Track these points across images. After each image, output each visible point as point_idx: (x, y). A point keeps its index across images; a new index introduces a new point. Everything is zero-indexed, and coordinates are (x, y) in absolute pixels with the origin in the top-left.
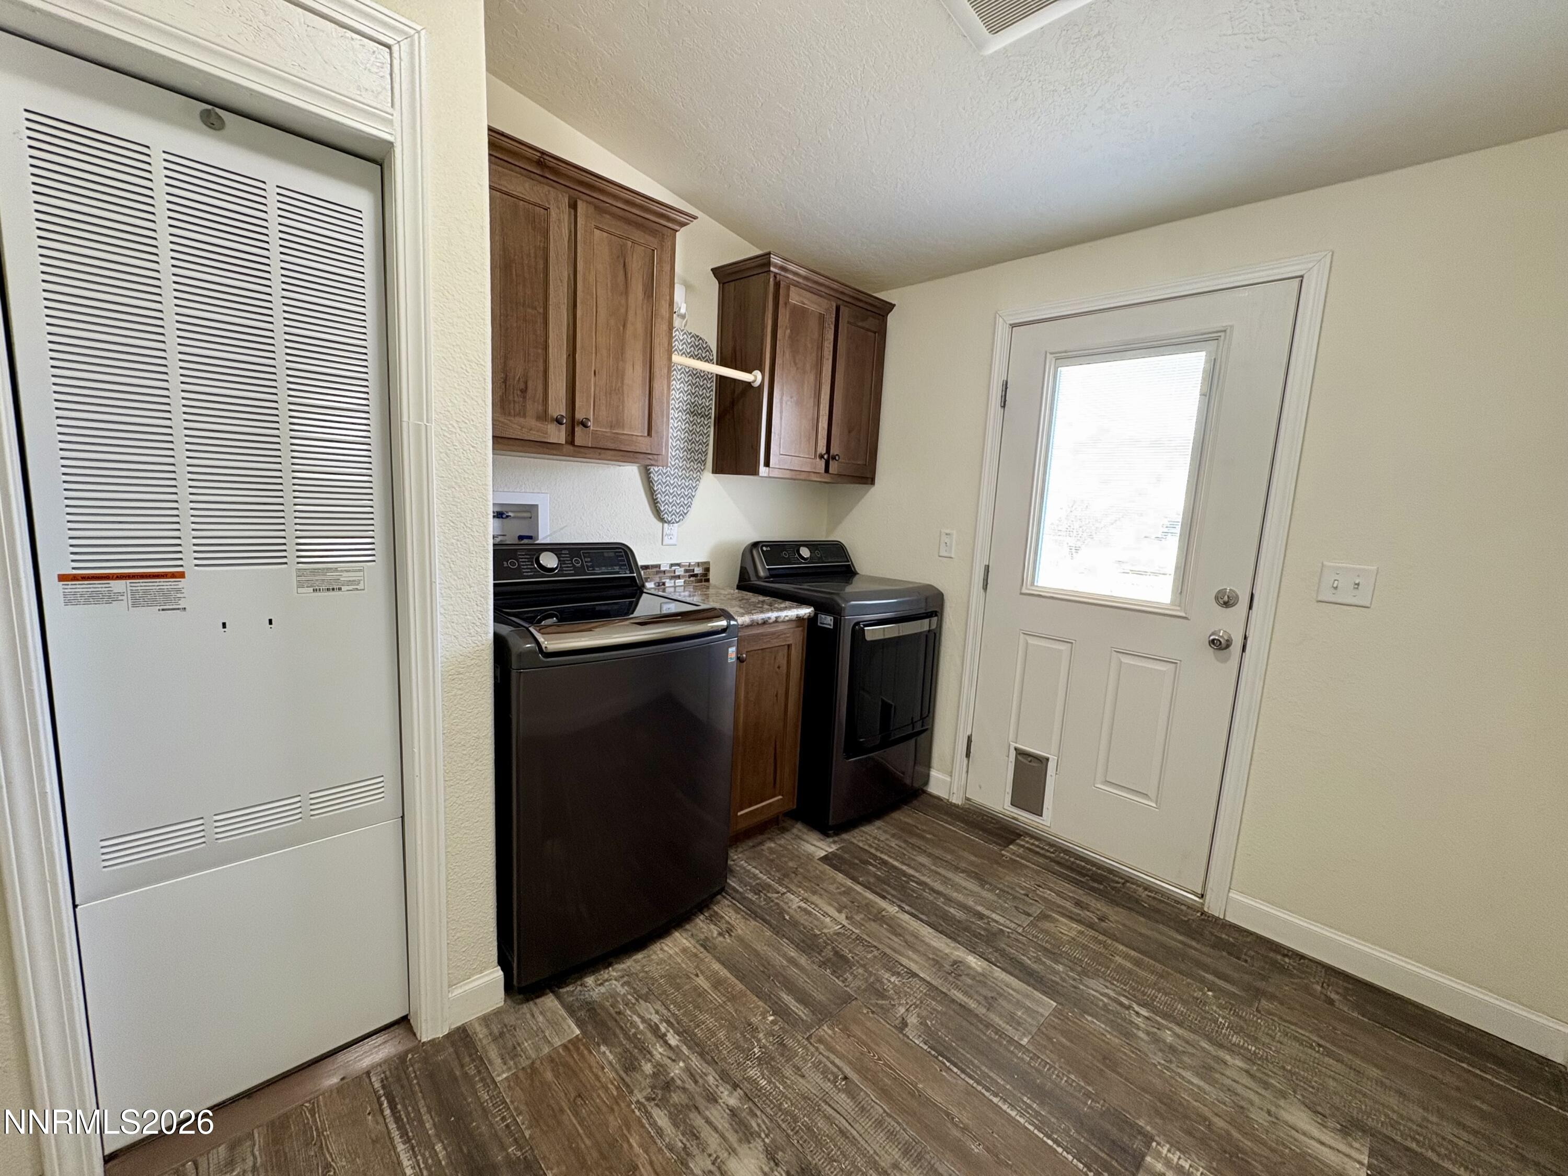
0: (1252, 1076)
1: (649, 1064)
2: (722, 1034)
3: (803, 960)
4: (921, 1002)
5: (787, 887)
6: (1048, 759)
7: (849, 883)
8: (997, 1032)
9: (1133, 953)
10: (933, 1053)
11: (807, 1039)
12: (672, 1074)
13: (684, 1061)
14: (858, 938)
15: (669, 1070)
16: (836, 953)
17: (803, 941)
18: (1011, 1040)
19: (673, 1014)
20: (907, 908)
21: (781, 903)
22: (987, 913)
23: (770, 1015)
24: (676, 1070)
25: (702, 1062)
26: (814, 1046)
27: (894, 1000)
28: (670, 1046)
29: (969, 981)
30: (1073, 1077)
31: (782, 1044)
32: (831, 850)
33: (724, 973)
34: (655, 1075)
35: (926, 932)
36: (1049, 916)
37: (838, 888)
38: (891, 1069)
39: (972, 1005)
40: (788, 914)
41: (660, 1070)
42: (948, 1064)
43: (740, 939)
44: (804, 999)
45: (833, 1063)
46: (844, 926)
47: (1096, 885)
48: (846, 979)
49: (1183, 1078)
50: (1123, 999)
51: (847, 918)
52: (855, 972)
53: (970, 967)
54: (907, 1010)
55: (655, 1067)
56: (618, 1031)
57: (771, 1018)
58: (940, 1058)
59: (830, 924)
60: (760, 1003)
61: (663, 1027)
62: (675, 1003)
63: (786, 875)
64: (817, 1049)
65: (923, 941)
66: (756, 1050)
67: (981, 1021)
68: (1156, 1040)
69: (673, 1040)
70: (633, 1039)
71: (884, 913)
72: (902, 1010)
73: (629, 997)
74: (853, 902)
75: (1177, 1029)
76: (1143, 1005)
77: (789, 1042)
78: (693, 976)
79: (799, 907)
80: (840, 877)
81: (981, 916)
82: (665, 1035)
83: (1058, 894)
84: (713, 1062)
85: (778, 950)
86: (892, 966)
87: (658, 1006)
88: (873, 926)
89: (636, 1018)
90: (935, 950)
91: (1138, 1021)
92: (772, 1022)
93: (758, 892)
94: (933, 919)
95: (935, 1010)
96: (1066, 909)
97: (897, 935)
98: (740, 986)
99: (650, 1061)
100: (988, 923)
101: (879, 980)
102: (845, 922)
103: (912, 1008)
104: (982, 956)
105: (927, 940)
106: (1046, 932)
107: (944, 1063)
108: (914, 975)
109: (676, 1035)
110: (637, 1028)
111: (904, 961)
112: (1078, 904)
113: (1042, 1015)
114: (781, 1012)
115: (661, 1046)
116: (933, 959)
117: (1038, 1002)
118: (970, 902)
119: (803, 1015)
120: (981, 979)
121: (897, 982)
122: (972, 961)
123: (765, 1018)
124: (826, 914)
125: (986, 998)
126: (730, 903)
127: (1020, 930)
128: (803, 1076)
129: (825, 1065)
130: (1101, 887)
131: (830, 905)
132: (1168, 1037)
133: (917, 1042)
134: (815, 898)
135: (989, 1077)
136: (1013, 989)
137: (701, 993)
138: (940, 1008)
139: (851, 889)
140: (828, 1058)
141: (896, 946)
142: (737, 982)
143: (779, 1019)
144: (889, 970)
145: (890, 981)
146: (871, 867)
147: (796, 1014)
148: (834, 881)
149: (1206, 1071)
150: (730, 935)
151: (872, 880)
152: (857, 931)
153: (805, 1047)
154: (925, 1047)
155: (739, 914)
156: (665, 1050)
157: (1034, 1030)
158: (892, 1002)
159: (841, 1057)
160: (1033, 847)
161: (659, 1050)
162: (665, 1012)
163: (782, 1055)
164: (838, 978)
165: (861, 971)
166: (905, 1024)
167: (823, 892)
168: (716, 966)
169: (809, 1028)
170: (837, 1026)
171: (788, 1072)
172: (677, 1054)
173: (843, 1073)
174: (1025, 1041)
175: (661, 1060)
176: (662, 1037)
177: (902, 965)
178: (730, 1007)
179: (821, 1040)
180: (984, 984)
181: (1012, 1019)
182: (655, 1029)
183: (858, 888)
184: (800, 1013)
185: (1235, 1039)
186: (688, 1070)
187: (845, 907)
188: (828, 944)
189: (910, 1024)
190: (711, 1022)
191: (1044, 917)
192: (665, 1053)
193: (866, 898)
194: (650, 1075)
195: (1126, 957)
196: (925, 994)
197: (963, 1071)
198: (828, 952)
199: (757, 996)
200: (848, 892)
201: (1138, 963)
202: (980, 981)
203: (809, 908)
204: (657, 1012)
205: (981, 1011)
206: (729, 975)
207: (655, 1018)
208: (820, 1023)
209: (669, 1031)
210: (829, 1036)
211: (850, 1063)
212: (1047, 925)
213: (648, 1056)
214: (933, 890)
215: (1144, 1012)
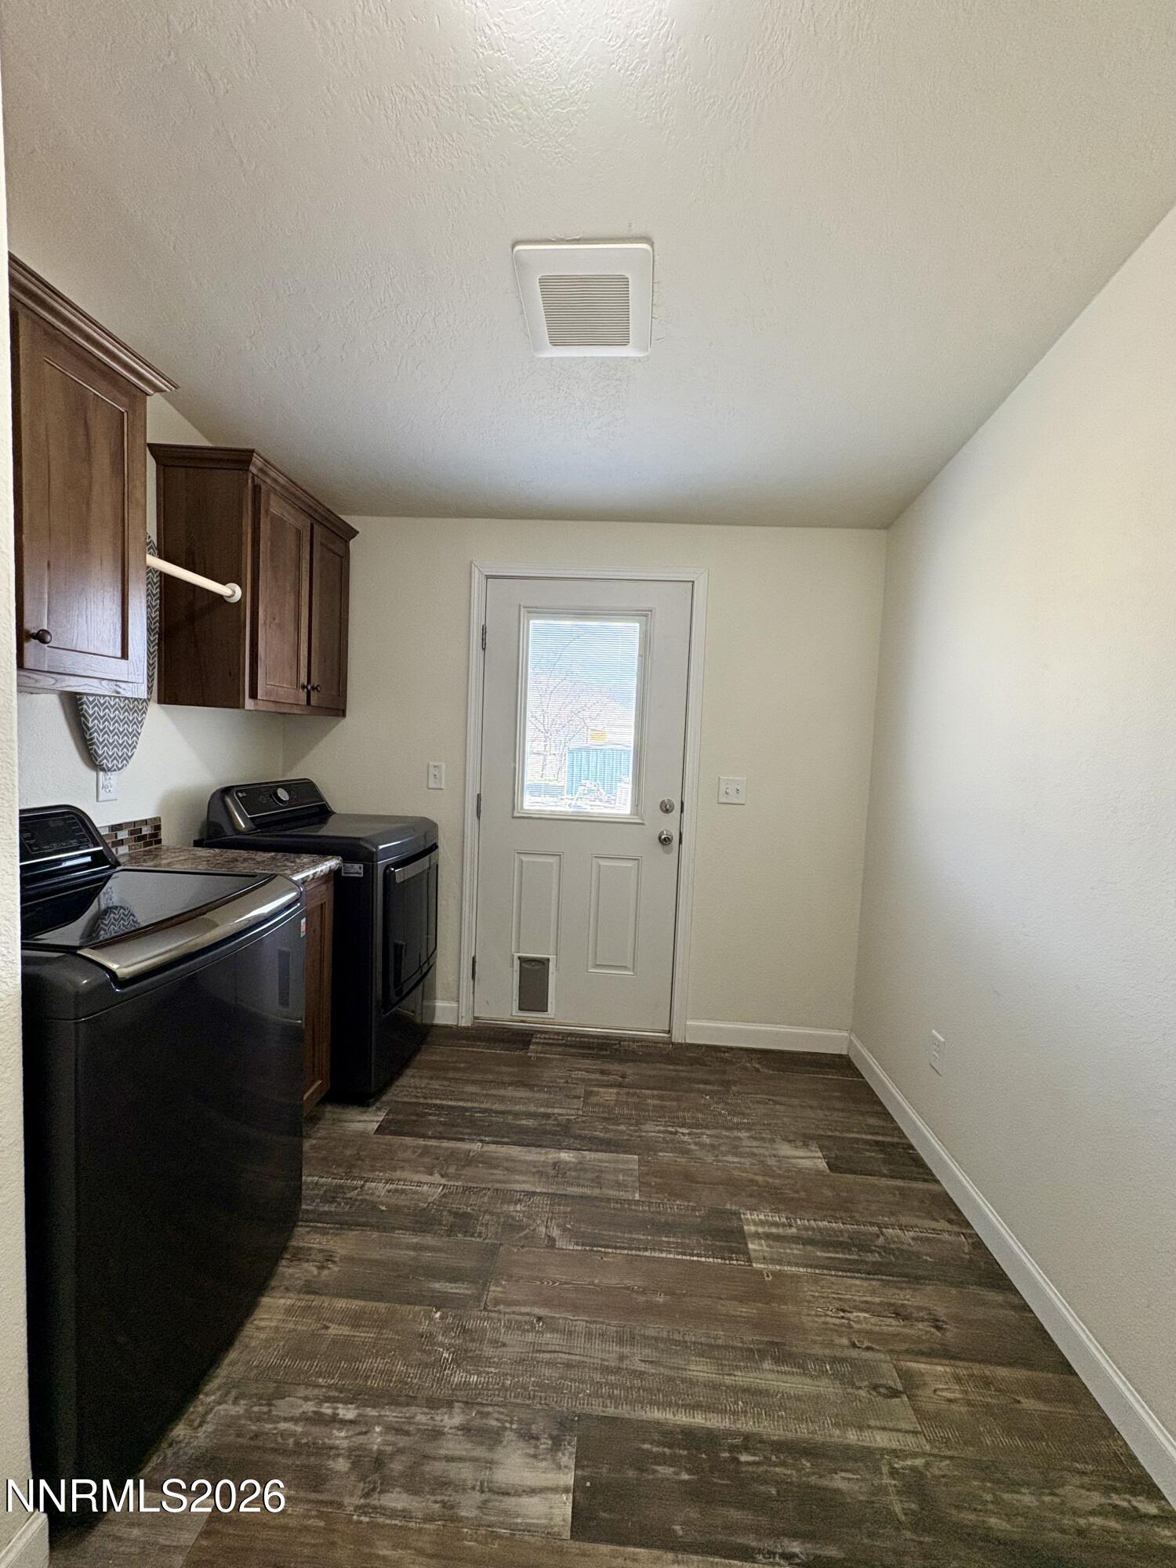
0: (755, 1139)
1: (341, 1460)
2: (399, 1367)
3: (429, 1240)
4: (553, 1213)
5: (361, 1178)
6: (548, 960)
7: (421, 1142)
8: (617, 1201)
9: (656, 1092)
10: (588, 1248)
11: (485, 1309)
12: (376, 1447)
13: (379, 1424)
14: (466, 1189)
15: (368, 1447)
16: (456, 1214)
17: (417, 1222)
18: (629, 1202)
19: (329, 1387)
20: (487, 1139)
21: (368, 1197)
22: (550, 1111)
23: (436, 1312)
24: (377, 1439)
25: (399, 1409)
26: (495, 1311)
27: (530, 1225)
28: (351, 1422)
29: (573, 1174)
30: (678, 1202)
31: (465, 1331)
32: (381, 1119)
33: (356, 1304)
34: (355, 1465)
35: (515, 1151)
36: (591, 1092)
37: (414, 1152)
38: (569, 1283)
39: (588, 1191)
40: (383, 1204)
41: (356, 1457)
42: (603, 1250)
43: (350, 1260)
44: (454, 1276)
45: (521, 1314)
46: (444, 1186)
47: (604, 1053)
48: (480, 1233)
49: (728, 1162)
50: (670, 1129)
51: (442, 1176)
52: (484, 1221)
53: (567, 1163)
54: (547, 1227)
55: (349, 1457)
56: (270, 1457)
57: (438, 1315)
58: (595, 1249)
59: (432, 1190)
60: (417, 1308)
61: (327, 1409)
62: (320, 1374)
63: (351, 1166)
64: (499, 1312)
65: (519, 1161)
66: (446, 1355)
67: (601, 1200)
68: (702, 1145)
69: (348, 1413)
70: (299, 1449)
71: (471, 1154)
72: (543, 1229)
73: (256, 1409)
74: (437, 1159)
75: (708, 1132)
76: (682, 1126)
77: (470, 1325)
78: (323, 1331)
79: (389, 1191)
80: (408, 1140)
81: (547, 1116)
82: (335, 1415)
83: (587, 1071)
84: (411, 1401)
85: (398, 1246)
86: (509, 1197)
87: (302, 1391)
88: (469, 1171)
89: (283, 1426)
90: (533, 1163)
91: (686, 1138)
92: (441, 1318)
93: (333, 1200)
94: (515, 1138)
95: (565, 1213)
96: (597, 1080)
97: (496, 1167)
98: (382, 1306)
99: (338, 1455)
100: (556, 1119)
101: (508, 1216)
102: (443, 1181)
103: (549, 1223)
104: (569, 1148)
105: (523, 1158)
106: (598, 1105)
107: (600, 1251)
108: (534, 1193)
109: (349, 1406)
110: (293, 1434)
111: (518, 1187)
112: (603, 1072)
113: (635, 1170)
114: (441, 1302)
115: (340, 1430)
116: (538, 1172)
117: (627, 1162)
118: (532, 1108)
119: (466, 1292)
120: (580, 1167)
121: (524, 1209)
122: (565, 1156)
123: (431, 1319)
124: (420, 1184)
125: (592, 1180)
126: (308, 1229)
127: (581, 1113)
128: (504, 1345)
129: (516, 1321)
130: (608, 1052)
131: (418, 1172)
132: (706, 1140)
133: (571, 1248)
134: (398, 1174)
135: (635, 1239)
136: (607, 1162)
137: (347, 1342)
138: (569, 1209)
139: (425, 1146)
140: (514, 1313)
141: (501, 1177)
142: (376, 1304)
143: (444, 1310)
144: (510, 1202)
145: (517, 1212)
146: (431, 1118)
147: (460, 1294)
148: (407, 1147)
149: (735, 1151)
150: (334, 1262)
151: (440, 1129)
152: (460, 1183)
153: (488, 1318)
154: (580, 1248)
155: (328, 1233)
156: (347, 1431)
157: (637, 1184)
158: (532, 1228)
159: (524, 1304)
160: (546, 1041)
161: (340, 1437)
162: (316, 1391)
163: (473, 1340)
164: (472, 1236)
165: (487, 1217)
166: (552, 1240)
167: (403, 1164)
168: (341, 1304)
169: (478, 1298)
170: (502, 1279)
171: (489, 1351)
172: (366, 1423)
173: (534, 1315)
174: (637, 1197)
175: (352, 1444)
176: (334, 1420)
177: (517, 1191)
178: (388, 1334)
179: (497, 1302)
180: (585, 1170)
181: (620, 1185)
182: (318, 1419)
183: (433, 1143)
184: (462, 1291)
185: (735, 1120)
186: (390, 1429)
187: (434, 1166)
188: (442, 1211)
189: (557, 1239)
190: (379, 1364)
191: (589, 1094)
192: (350, 1433)
193: (446, 1149)
194: (351, 1469)
195: (653, 1097)
196: (551, 1205)
197: (616, 1248)
198: (448, 1219)
199: (408, 1304)
200: (426, 1151)
201: (660, 1098)
202: (581, 1170)
203: (400, 1187)
204: (306, 1399)
205: (597, 1192)
206: (363, 1303)
207: (310, 1407)
208: (485, 1286)
209: (337, 1408)
210: (502, 1292)
211: (534, 1304)
212: (594, 1099)
213: (332, 1452)
214: (497, 1112)
215: (686, 1131)
